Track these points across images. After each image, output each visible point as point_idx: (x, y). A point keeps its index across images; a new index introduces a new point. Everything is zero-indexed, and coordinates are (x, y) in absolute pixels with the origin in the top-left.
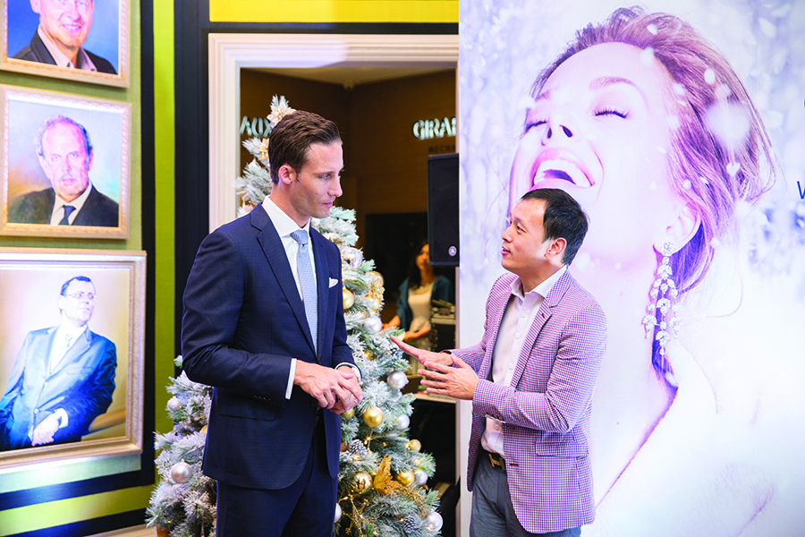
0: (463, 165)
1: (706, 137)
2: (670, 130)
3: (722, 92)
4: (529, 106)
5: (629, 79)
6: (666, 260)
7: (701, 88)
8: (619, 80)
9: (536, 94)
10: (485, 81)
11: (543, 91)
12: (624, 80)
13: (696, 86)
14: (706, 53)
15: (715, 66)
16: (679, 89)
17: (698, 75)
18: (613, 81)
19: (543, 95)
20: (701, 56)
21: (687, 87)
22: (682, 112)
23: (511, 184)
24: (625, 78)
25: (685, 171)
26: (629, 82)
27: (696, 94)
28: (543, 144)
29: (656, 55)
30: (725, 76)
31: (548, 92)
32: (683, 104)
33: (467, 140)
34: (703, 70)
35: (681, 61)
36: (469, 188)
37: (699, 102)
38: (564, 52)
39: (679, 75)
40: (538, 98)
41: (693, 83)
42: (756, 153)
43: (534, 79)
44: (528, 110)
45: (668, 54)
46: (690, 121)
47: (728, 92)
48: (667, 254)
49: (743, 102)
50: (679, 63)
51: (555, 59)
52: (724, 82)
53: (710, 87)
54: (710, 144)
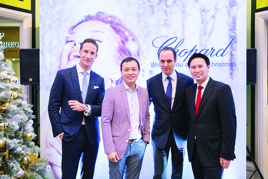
0: (41, 52)
1: (126, 49)
2: (115, 47)
3: (130, 38)
4: (67, 36)
5: (102, 31)
6: (114, 82)
7: (124, 36)
8: (99, 31)
9: (70, 32)
10: (50, 26)
11: (73, 32)
12: (101, 32)
13: (123, 36)
14: (125, 27)
15: (128, 31)
16: (118, 36)
17: (123, 33)
18: (97, 31)
19: (73, 33)
20: (124, 28)
21: (120, 36)
22: (119, 42)
23: (60, 59)
24: (101, 31)
25: (120, 58)
26: (102, 32)
27: (123, 38)
28: (73, 48)
29: (111, 26)
30: (131, 34)
31: (74, 32)
32: (119, 40)
33: (43, 44)
34: (125, 32)
35: (119, 29)
36: (44, 59)
37: (124, 40)
38: (80, 21)
39: (118, 32)
40: (71, 34)
41: (122, 35)
42: (140, 55)
43: (70, 28)
44: (67, 37)
45: (114, 26)
46: (121, 45)
47: (132, 38)
48: (115, 80)
49: (136, 41)
50: (118, 29)
51: (77, 23)
52: (131, 36)
53: (127, 36)
54: (127, 51)
